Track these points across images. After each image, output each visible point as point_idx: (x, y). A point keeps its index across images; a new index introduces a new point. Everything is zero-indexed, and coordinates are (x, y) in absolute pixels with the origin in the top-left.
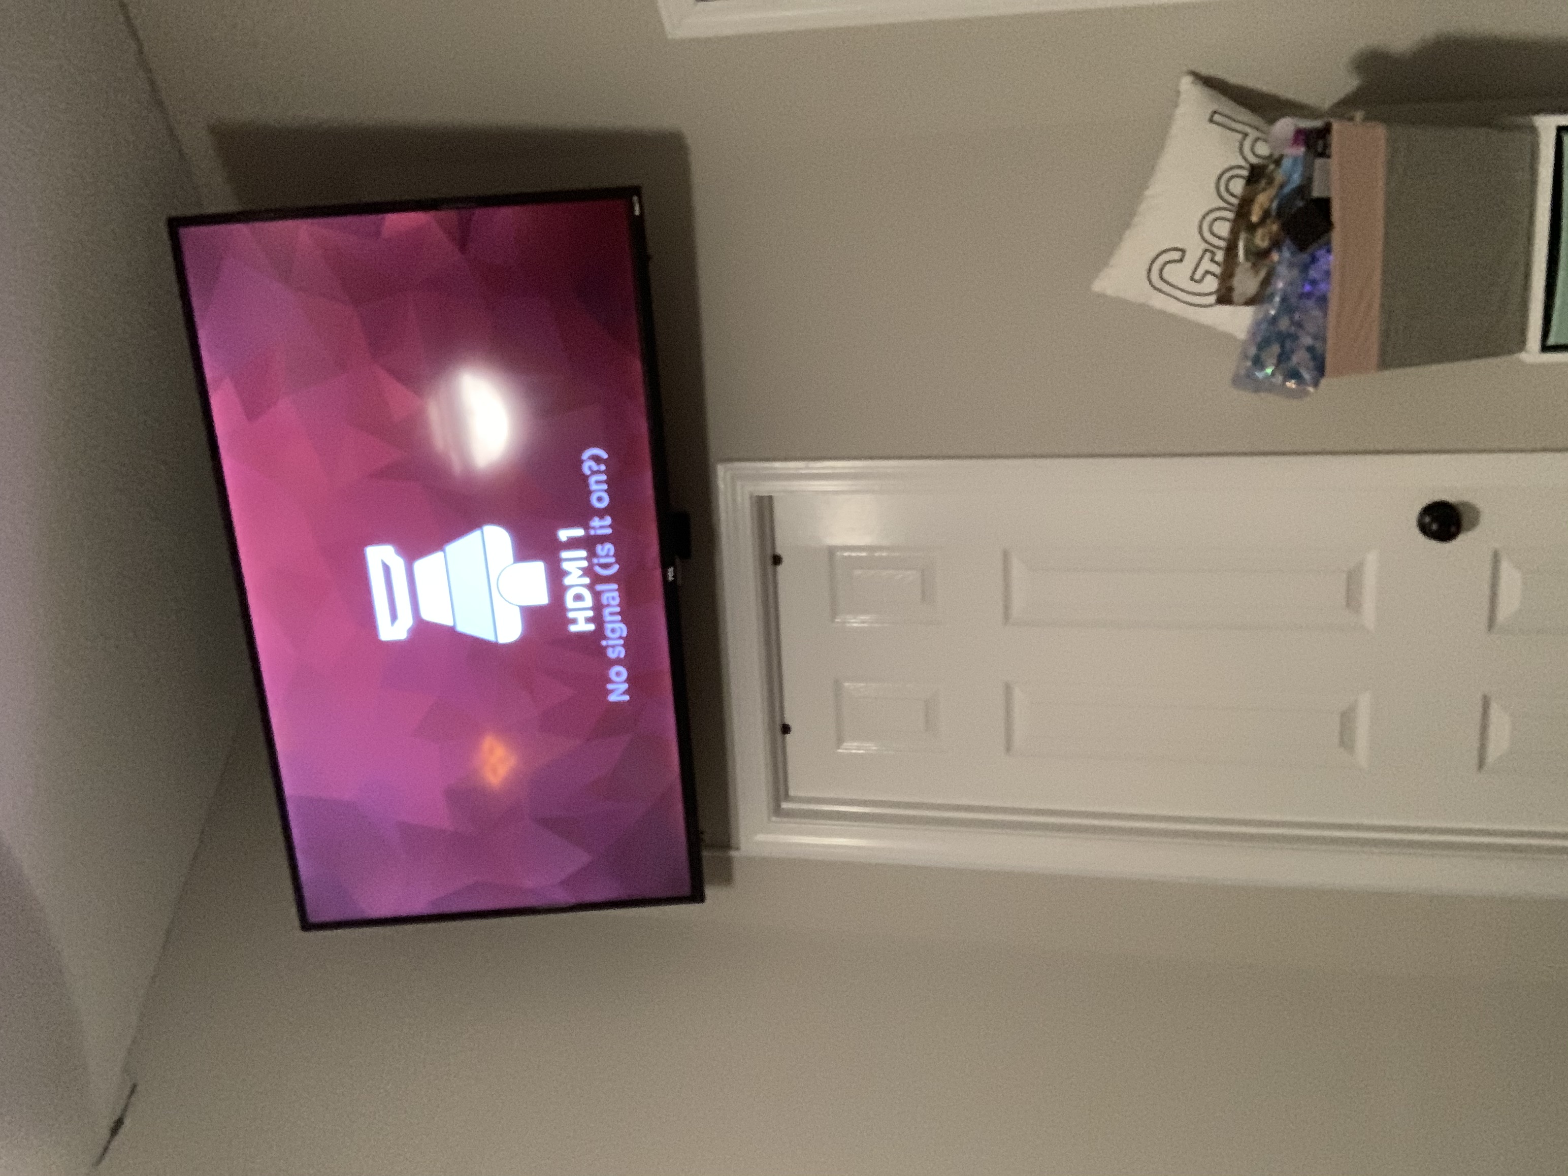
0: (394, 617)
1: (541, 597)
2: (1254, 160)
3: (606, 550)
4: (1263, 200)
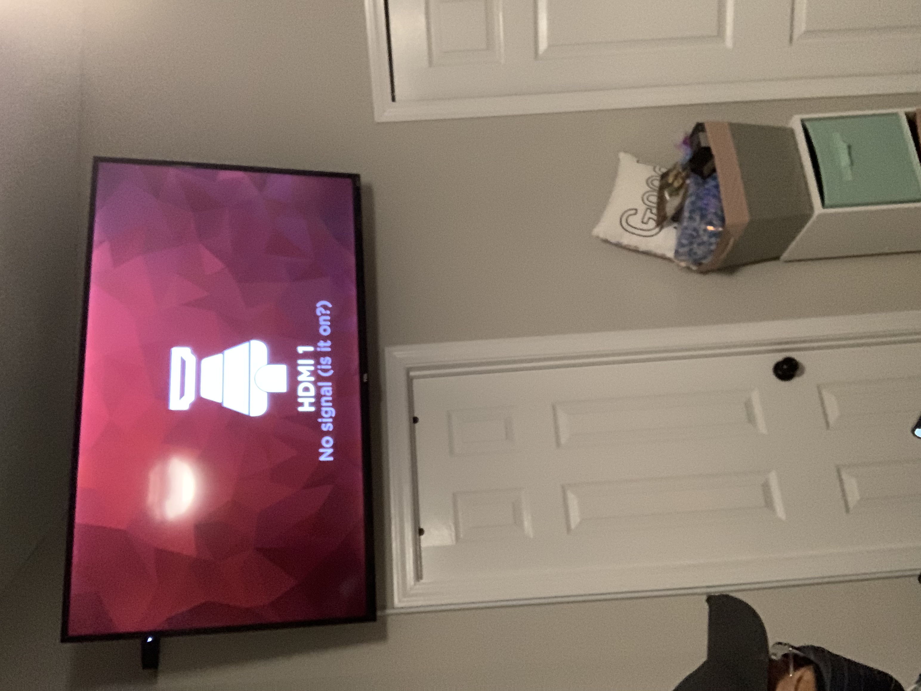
1: (282, 387)
3: (326, 362)
4: (673, 175)
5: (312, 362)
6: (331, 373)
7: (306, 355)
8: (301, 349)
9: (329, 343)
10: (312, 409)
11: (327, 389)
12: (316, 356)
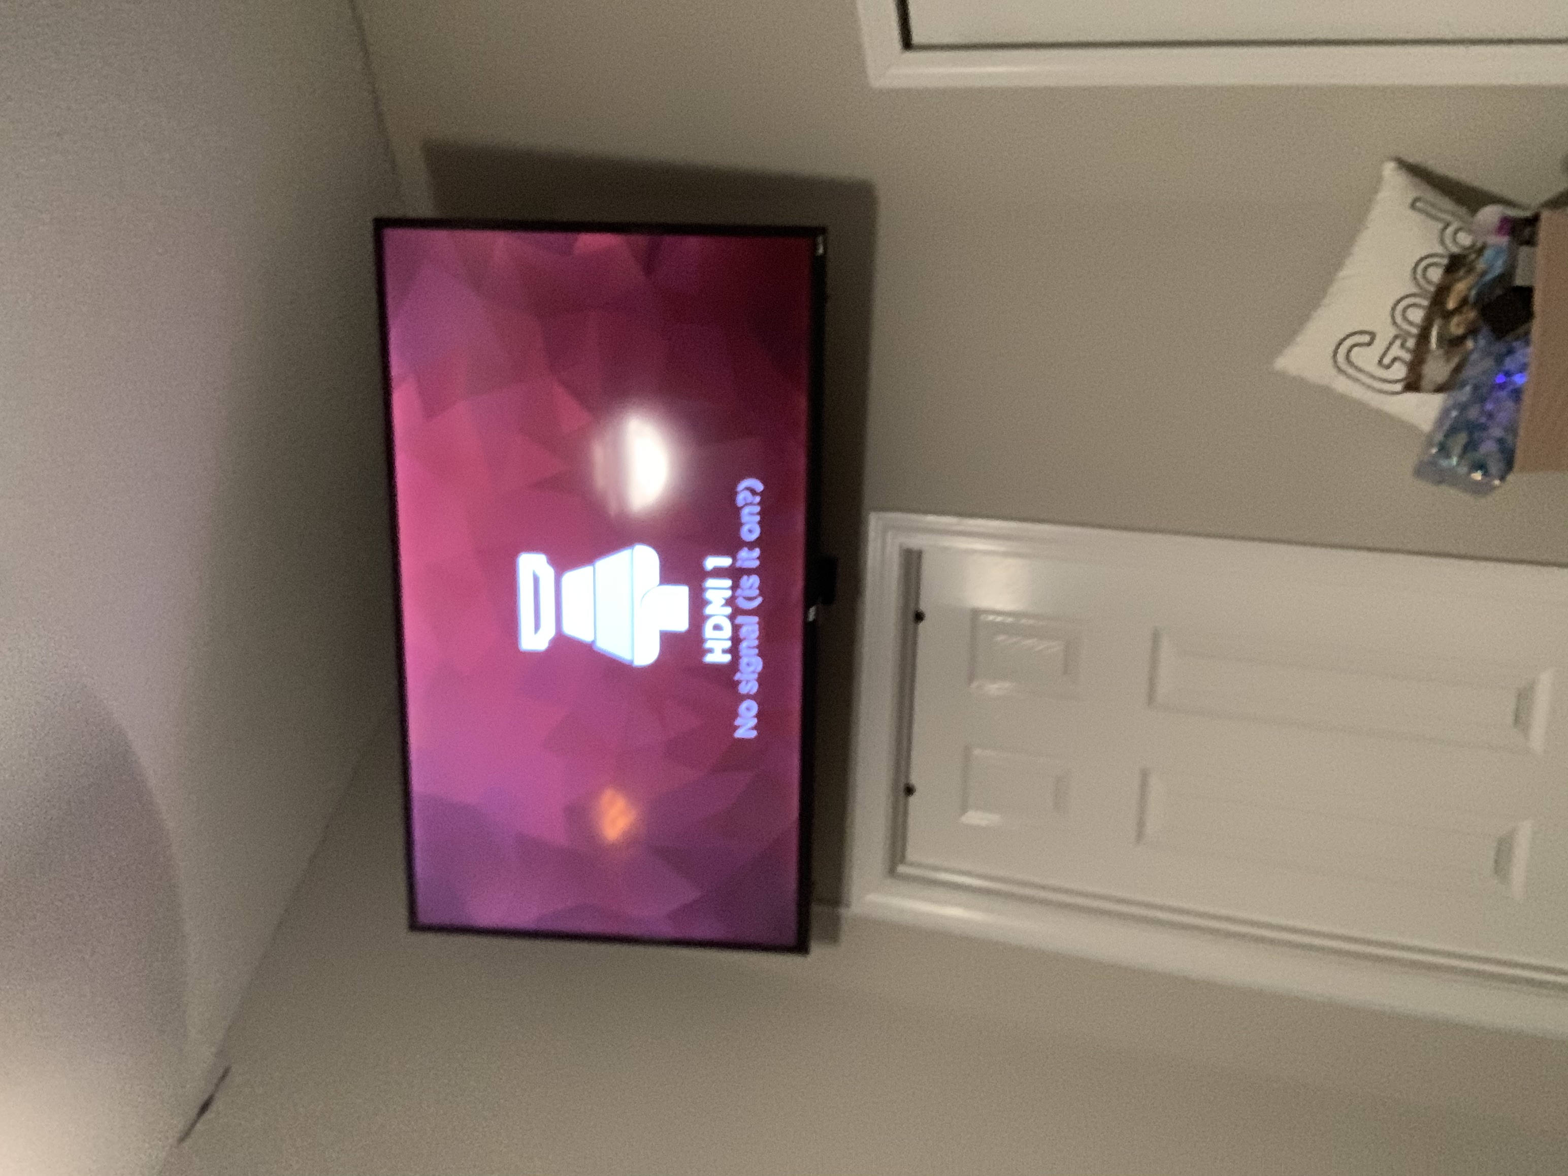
0: (537, 627)
1: (681, 623)
2: (1455, 250)
3: (751, 583)
4: (1461, 287)
5: (728, 583)
6: (759, 600)
7: (718, 573)
8: (712, 562)
9: (757, 552)
10: (727, 658)
11: (751, 628)
12: (735, 574)
